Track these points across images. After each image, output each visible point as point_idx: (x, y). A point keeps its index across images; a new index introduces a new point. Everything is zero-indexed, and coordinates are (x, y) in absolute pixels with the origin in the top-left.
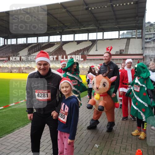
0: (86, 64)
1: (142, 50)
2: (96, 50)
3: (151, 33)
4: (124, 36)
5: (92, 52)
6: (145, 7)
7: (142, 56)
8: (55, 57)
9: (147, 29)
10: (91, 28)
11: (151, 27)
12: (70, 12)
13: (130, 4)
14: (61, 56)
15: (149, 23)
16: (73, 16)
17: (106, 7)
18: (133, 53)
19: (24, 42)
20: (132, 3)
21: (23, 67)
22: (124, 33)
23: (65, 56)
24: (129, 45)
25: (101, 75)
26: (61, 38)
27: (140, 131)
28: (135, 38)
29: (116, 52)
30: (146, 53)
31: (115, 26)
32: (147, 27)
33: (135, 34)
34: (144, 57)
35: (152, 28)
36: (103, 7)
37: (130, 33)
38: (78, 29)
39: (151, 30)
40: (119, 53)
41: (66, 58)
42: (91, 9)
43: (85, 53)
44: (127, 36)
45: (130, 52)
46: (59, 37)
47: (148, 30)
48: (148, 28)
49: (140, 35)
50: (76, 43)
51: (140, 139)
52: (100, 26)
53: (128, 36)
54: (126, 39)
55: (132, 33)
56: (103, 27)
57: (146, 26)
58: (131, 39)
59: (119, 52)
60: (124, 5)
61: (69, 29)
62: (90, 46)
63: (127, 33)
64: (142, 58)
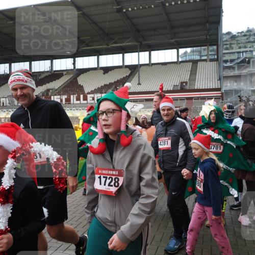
1: (219, 81)
2: (139, 84)
3: (233, 51)
4: (187, 57)
5: (132, 87)
6: (220, 7)
7: (220, 92)
8: (64, 97)
9: (226, 45)
10: (128, 44)
11: (232, 40)
12: (88, 16)
13: (195, 1)
14: (75, 96)
15: (229, 33)
16: (95, 23)
17: (153, 6)
18: (204, 88)
19: (6, 72)
20: (198, 0)
22: (186, 53)
23: (82, 96)
24: (196, 74)
26: (74, 64)
28: (205, 60)
29: (174, 86)
30: (226, 86)
31: (171, 41)
32: (226, 41)
33: (206, 53)
34: (222, 93)
35: (234, 42)
36: (147, 7)
37: (196, 51)
38: (105, 46)
39: (233, 45)
40: (179, 88)
41: (85, 99)
42: (127, 10)
44: (192, 58)
45: (199, 85)
47: (228, 46)
48: (228, 43)
49: (214, 55)
50: (102, 71)
52: (145, 40)
53: (194, 56)
54: (191, 63)
55: (200, 52)
56: (149, 42)
57: (225, 39)
58: (199, 63)
59: (179, 86)
60: (184, 3)
61: (88, 46)
62: (127, 76)
63: (192, 51)
64: (220, 95)
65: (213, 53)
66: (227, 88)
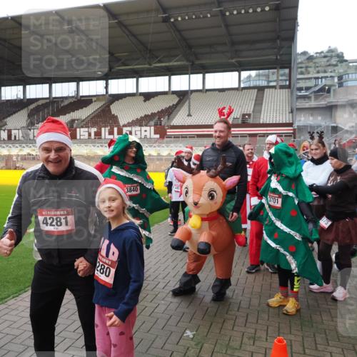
0: (166, 148)
1: (291, 114)
2: (189, 115)
3: (310, 76)
4: (252, 82)
5: (180, 118)
6: (296, 18)
7: (291, 128)
8: (93, 130)
9: (301, 68)
10: (175, 63)
11: (308, 62)
12: (125, 26)
13: (263, 10)
14: (107, 129)
15: (304, 53)
16: (134, 36)
17: (209, 16)
18: (271, 122)
19: (19, 96)
20: (267, 9)
21: (15, 155)
22: (249, 77)
23: (116, 129)
24: (262, 104)
25: (203, 173)
26: (106, 87)
27: (286, 296)
28: (274, 87)
29: (234, 118)
30: (300, 121)
31: (230, 61)
32: (301, 63)
33: (274, 77)
34: (294, 130)
35: (311, 64)
36: (201, 16)
37: (264, 75)
38: (147, 66)
39: (309, 69)
40: (240, 122)
41: (120, 132)
42: (176, 20)
43: (164, 121)
44: (258, 84)
45: (265, 119)
46: (102, 83)
47: (303, 70)
48: (304, 65)
49: (286, 80)
50: (142, 98)
51: (287, 314)
52: (197, 59)
53: (261, 82)
54: (256, 90)
55: (268, 76)
56: (203, 62)
57: (300, 61)
58: (266, 90)
59: (240, 119)
60: (248, 12)
61: (125, 65)
62: (173, 105)
63: (258, 75)
64: (292, 131)
65: (284, 78)
66: (301, 124)
